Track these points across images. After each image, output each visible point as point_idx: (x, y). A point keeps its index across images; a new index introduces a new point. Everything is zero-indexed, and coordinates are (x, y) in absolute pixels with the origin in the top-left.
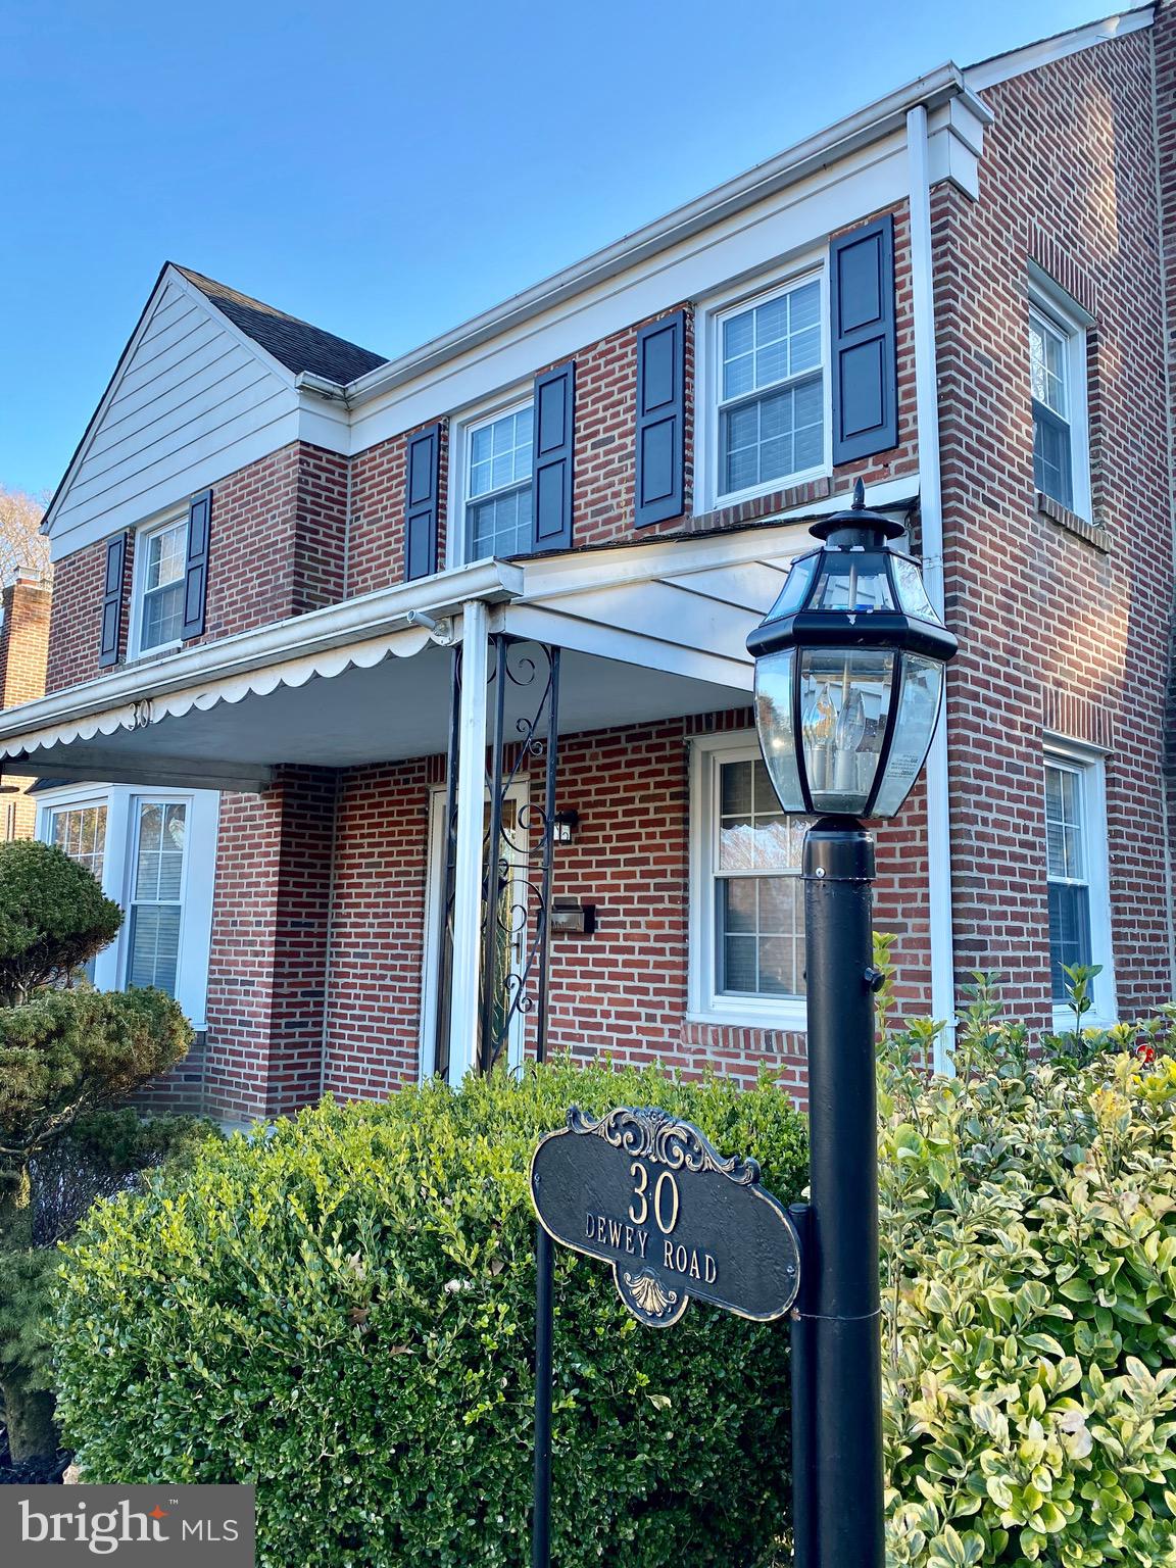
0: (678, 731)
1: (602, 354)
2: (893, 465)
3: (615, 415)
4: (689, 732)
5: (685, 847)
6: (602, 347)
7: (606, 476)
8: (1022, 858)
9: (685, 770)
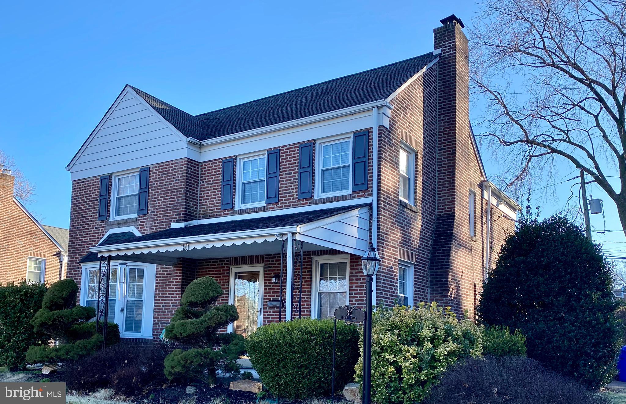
0: (310, 255)
1: (288, 149)
2: (366, 194)
3: (292, 167)
4: (313, 255)
5: (311, 285)
6: (288, 147)
7: (289, 183)
8: (392, 289)
9: (311, 265)
